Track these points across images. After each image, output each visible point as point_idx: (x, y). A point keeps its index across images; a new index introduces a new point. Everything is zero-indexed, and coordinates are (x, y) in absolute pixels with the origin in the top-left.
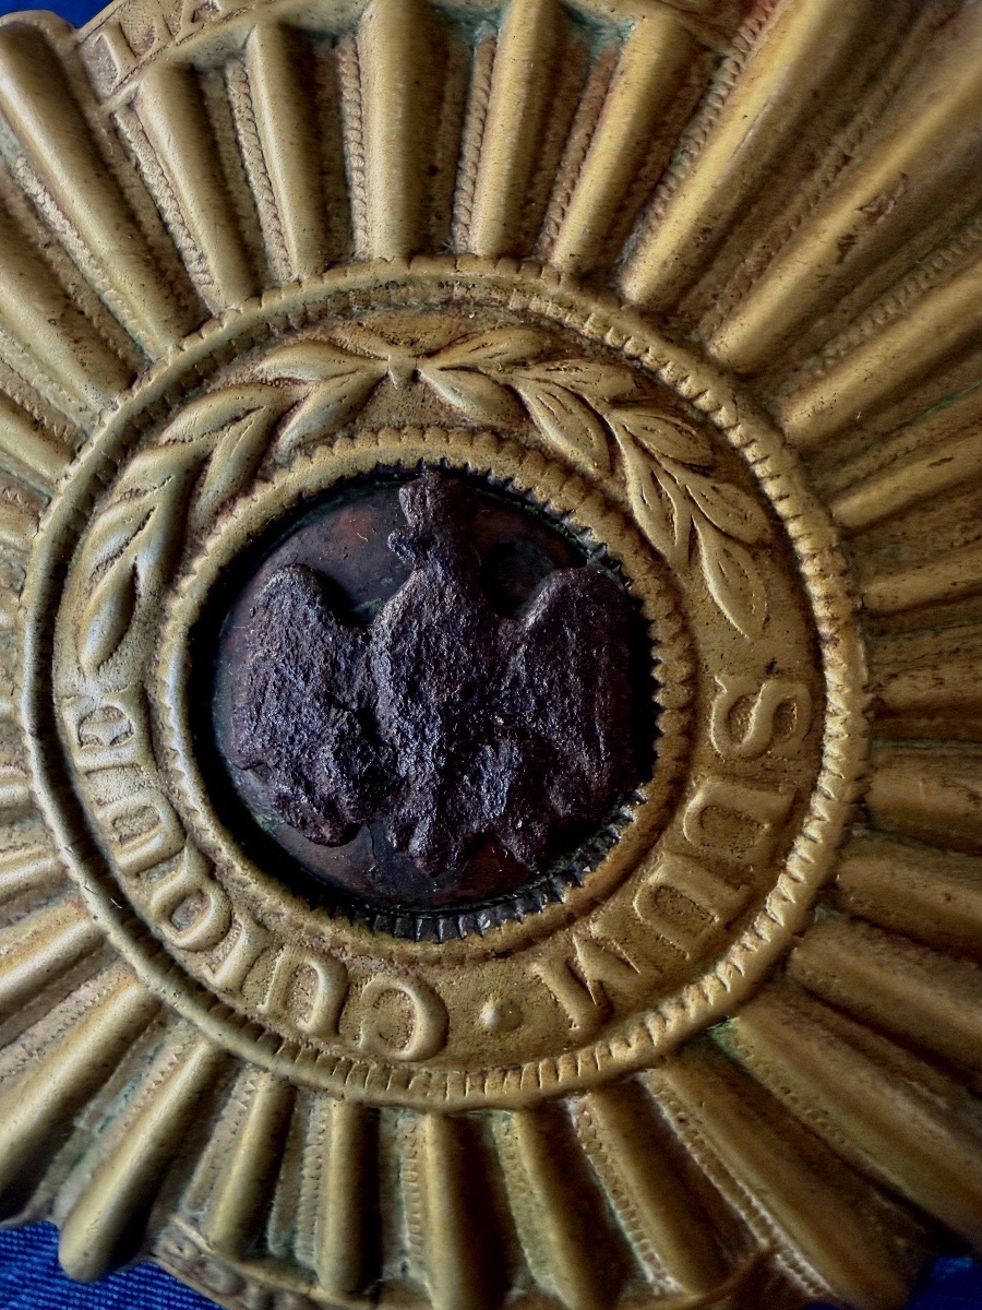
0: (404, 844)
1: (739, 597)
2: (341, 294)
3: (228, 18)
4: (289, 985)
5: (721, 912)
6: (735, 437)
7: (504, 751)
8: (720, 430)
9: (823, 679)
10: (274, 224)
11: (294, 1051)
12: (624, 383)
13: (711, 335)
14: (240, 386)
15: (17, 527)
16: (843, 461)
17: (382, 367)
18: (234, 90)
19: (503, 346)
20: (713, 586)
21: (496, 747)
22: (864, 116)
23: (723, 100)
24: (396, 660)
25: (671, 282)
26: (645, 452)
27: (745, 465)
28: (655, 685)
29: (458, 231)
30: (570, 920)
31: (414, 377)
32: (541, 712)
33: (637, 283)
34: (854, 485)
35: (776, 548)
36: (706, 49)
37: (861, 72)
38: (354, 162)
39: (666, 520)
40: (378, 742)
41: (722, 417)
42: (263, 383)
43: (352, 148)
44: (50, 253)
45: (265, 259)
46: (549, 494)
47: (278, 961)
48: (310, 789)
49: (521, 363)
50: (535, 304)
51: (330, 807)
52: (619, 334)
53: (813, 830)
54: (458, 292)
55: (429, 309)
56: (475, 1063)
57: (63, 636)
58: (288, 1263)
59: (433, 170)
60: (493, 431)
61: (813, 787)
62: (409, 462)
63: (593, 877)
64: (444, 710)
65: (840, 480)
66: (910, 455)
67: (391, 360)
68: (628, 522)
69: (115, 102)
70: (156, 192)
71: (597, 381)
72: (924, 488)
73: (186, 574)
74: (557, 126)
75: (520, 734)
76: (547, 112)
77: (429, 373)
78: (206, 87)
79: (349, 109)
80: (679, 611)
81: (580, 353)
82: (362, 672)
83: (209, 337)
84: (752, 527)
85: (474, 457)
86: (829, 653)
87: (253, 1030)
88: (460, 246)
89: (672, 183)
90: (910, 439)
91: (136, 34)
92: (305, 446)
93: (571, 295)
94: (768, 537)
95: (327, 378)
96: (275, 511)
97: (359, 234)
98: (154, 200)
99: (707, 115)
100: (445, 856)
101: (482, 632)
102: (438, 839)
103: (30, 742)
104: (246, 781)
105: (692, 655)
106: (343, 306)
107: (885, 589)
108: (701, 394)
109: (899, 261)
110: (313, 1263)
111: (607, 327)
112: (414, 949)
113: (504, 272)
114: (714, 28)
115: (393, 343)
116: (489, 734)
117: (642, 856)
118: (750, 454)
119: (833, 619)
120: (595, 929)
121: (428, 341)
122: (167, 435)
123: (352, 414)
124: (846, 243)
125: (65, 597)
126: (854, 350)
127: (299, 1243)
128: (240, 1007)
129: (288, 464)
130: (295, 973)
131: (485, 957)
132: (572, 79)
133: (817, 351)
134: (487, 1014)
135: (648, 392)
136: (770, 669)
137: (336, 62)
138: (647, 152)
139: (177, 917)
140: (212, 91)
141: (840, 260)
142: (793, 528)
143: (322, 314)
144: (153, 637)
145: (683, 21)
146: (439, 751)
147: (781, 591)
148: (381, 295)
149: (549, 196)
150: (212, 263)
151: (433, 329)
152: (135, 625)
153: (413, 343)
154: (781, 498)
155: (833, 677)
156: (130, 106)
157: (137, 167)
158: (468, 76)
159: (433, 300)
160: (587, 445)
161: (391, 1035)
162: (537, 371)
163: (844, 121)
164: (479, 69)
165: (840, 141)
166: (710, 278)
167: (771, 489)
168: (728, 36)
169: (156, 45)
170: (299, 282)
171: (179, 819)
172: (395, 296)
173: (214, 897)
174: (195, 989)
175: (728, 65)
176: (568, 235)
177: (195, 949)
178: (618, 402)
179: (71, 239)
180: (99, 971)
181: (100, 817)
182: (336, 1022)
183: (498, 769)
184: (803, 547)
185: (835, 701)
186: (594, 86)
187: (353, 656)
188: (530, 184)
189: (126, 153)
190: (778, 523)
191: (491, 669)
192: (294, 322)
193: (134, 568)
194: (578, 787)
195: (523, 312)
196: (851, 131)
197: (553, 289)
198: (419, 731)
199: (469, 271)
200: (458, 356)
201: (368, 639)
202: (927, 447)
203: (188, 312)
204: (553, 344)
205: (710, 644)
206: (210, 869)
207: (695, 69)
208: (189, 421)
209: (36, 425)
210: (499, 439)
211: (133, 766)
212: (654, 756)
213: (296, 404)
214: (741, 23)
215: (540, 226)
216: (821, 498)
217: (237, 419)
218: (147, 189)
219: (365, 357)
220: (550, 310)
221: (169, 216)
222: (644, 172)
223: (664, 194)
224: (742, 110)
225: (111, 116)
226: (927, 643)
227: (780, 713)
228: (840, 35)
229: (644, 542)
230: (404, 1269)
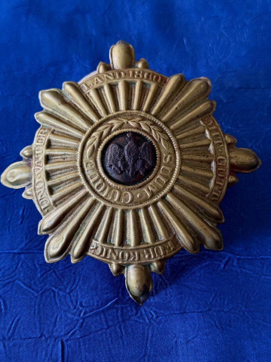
0: (128, 173)
1: (166, 145)
2: (119, 114)
3: (102, 83)
4: (114, 194)
5: (165, 181)
6: (165, 129)
7: (140, 161)
8: (163, 128)
9: (176, 155)
10: (109, 107)
11: (114, 204)
12: (152, 123)
13: (162, 118)
14: (107, 124)
15: (77, 143)
16: (177, 132)
17: (124, 122)
18: (103, 92)
19: (138, 119)
20: (163, 144)
21: (139, 161)
22: (179, 95)
23: (162, 93)
24: (127, 152)
25: (157, 112)
26: (154, 130)
27: (166, 132)
28: (157, 155)
29: (132, 107)
30: (148, 182)
31: (128, 122)
32: (144, 157)
33: (153, 112)
34: (179, 135)
35: (169, 140)
36: (160, 87)
37: (179, 90)
38: (119, 100)
39: (157, 137)
40: (125, 161)
41: (163, 127)
42: (109, 124)
43: (118, 98)
44: (79, 111)
45: (108, 111)
46: (144, 134)
47: (112, 191)
48: (117, 167)
49: (140, 121)
50: (141, 115)
51: (120, 169)
52: (151, 118)
53: (175, 172)
54: (132, 114)
55: (129, 116)
56: (136, 203)
57: (84, 154)
58: (110, 243)
59: (129, 101)
60: (137, 128)
61: (175, 167)
62: (128, 131)
63: (151, 177)
64: (133, 156)
65: (177, 134)
66: (185, 132)
67: (125, 121)
68: (153, 138)
69: (86, 93)
70: (93, 103)
71: (148, 123)
72: (187, 135)
73: (101, 146)
74: (143, 96)
75: (142, 159)
76: (142, 94)
77: (129, 122)
78: (99, 91)
79: (118, 94)
80: (158, 147)
81: (147, 120)
82: (124, 153)
83: (102, 119)
84: (167, 138)
85: (135, 131)
86: (177, 152)
87: (109, 201)
88: (132, 109)
89: (156, 102)
90: (185, 130)
91: (89, 85)
92: (115, 130)
93: (145, 114)
94: (169, 139)
95: (117, 123)
96: (112, 137)
97: (120, 108)
98: (93, 104)
99: (160, 95)
100: (133, 174)
101: (137, 148)
102: (132, 171)
103: (79, 168)
104: (108, 169)
105: (160, 152)
106: (119, 115)
107: (182, 146)
108: (160, 124)
109: (184, 111)
110: (114, 243)
111: (149, 117)
112: (130, 187)
113: (138, 111)
114: (161, 85)
115: (125, 119)
116: (138, 159)
117: (156, 175)
118: (166, 131)
119: (176, 148)
120: (151, 184)
121: (129, 119)
122: (97, 130)
123: (120, 127)
124: (176, 108)
125: (85, 150)
126: (178, 120)
127: (112, 240)
128: (107, 199)
129: (113, 132)
130: (115, 193)
131: (138, 188)
132: (144, 91)
133: (174, 120)
134: (138, 196)
135: (154, 124)
136: (169, 153)
137: (115, 89)
138: (153, 98)
139: (99, 188)
140: (100, 92)
141: (176, 110)
142: (172, 139)
143: (116, 116)
144: (96, 153)
145: (157, 84)
146: (133, 161)
147: (170, 145)
148: (123, 114)
149: (142, 103)
150: (102, 111)
151: (130, 118)
152: (94, 152)
153: (127, 119)
154: (170, 135)
155: (177, 155)
156: (89, 93)
157: (90, 101)
158: (132, 90)
159: (129, 115)
160: (148, 129)
161: (126, 200)
162: (142, 122)
163: (177, 95)
164: (133, 90)
165: (176, 98)
166: (161, 112)
167: (169, 134)
168: (163, 86)
169: (92, 86)
170: (113, 113)
171: (100, 175)
172: (125, 114)
173: (104, 184)
174: (101, 197)
175: (163, 89)
176: (145, 107)
177: (101, 192)
178: (151, 125)
179: (82, 109)
180: (87, 199)
181: (89, 177)
182: (119, 199)
183: (140, 163)
184: (173, 141)
185: (177, 157)
186: (147, 92)
187: (122, 151)
188: (140, 102)
189: (89, 99)
190: (170, 138)
191: (138, 152)
192: (113, 118)
193: (94, 145)
194: (148, 165)
195: (140, 116)
196: (177, 96)
197: (143, 113)
198: (130, 159)
199: (134, 111)
200: (133, 120)
201: (124, 149)
202: (187, 131)
203: (99, 116)
204: (143, 119)
205: (162, 151)
206: (104, 180)
207: (159, 90)
208: (101, 128)
209: (79, 130)
210: (138, 129)
211: (94, 169)
212: (157, 163)
213: (114, 126)
214: (164, 84)
215: (141, 107)
216: (175, 136)
217: (107, 128)
218: (92, 103)
219: (122, 121)
220: (143, 115)
221: (96, 106)
222: (153, 101)
223: (155, 103)
224: (164, 94)
225: (86, 95)
226: (188, 153)
227: (171, 158)
228: (175, 86)
229: (154, 140)
230: (126, 242)
